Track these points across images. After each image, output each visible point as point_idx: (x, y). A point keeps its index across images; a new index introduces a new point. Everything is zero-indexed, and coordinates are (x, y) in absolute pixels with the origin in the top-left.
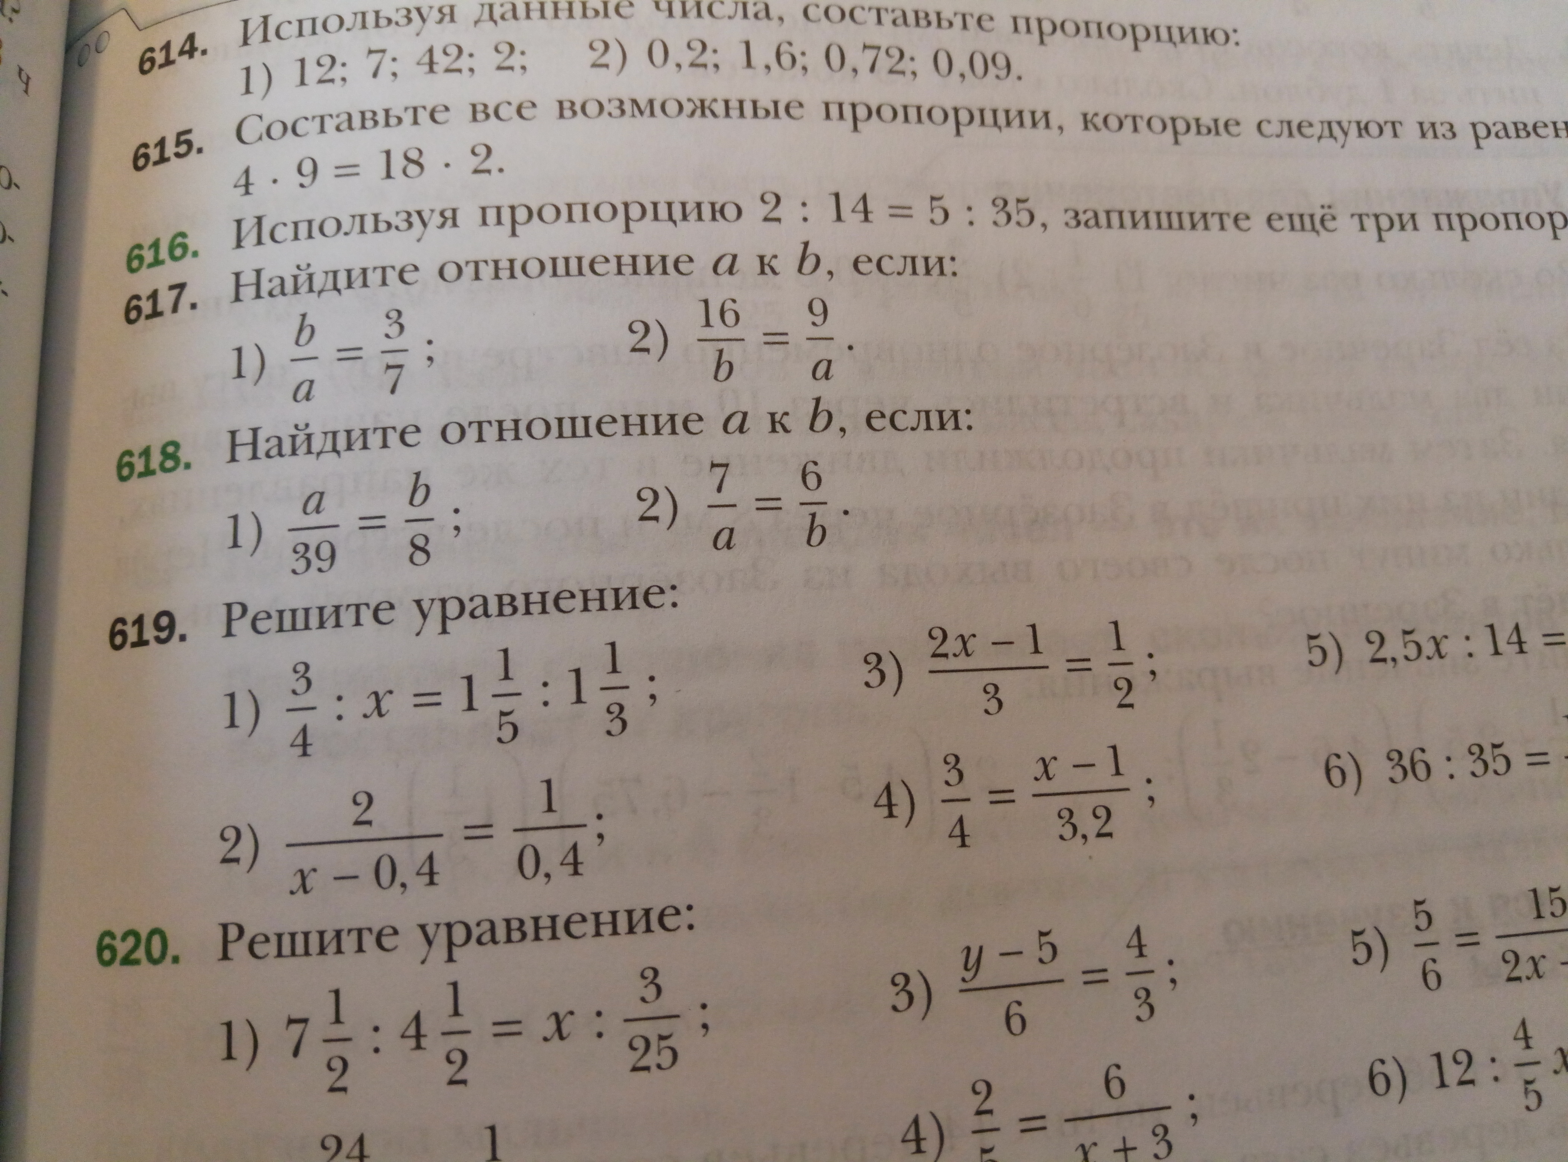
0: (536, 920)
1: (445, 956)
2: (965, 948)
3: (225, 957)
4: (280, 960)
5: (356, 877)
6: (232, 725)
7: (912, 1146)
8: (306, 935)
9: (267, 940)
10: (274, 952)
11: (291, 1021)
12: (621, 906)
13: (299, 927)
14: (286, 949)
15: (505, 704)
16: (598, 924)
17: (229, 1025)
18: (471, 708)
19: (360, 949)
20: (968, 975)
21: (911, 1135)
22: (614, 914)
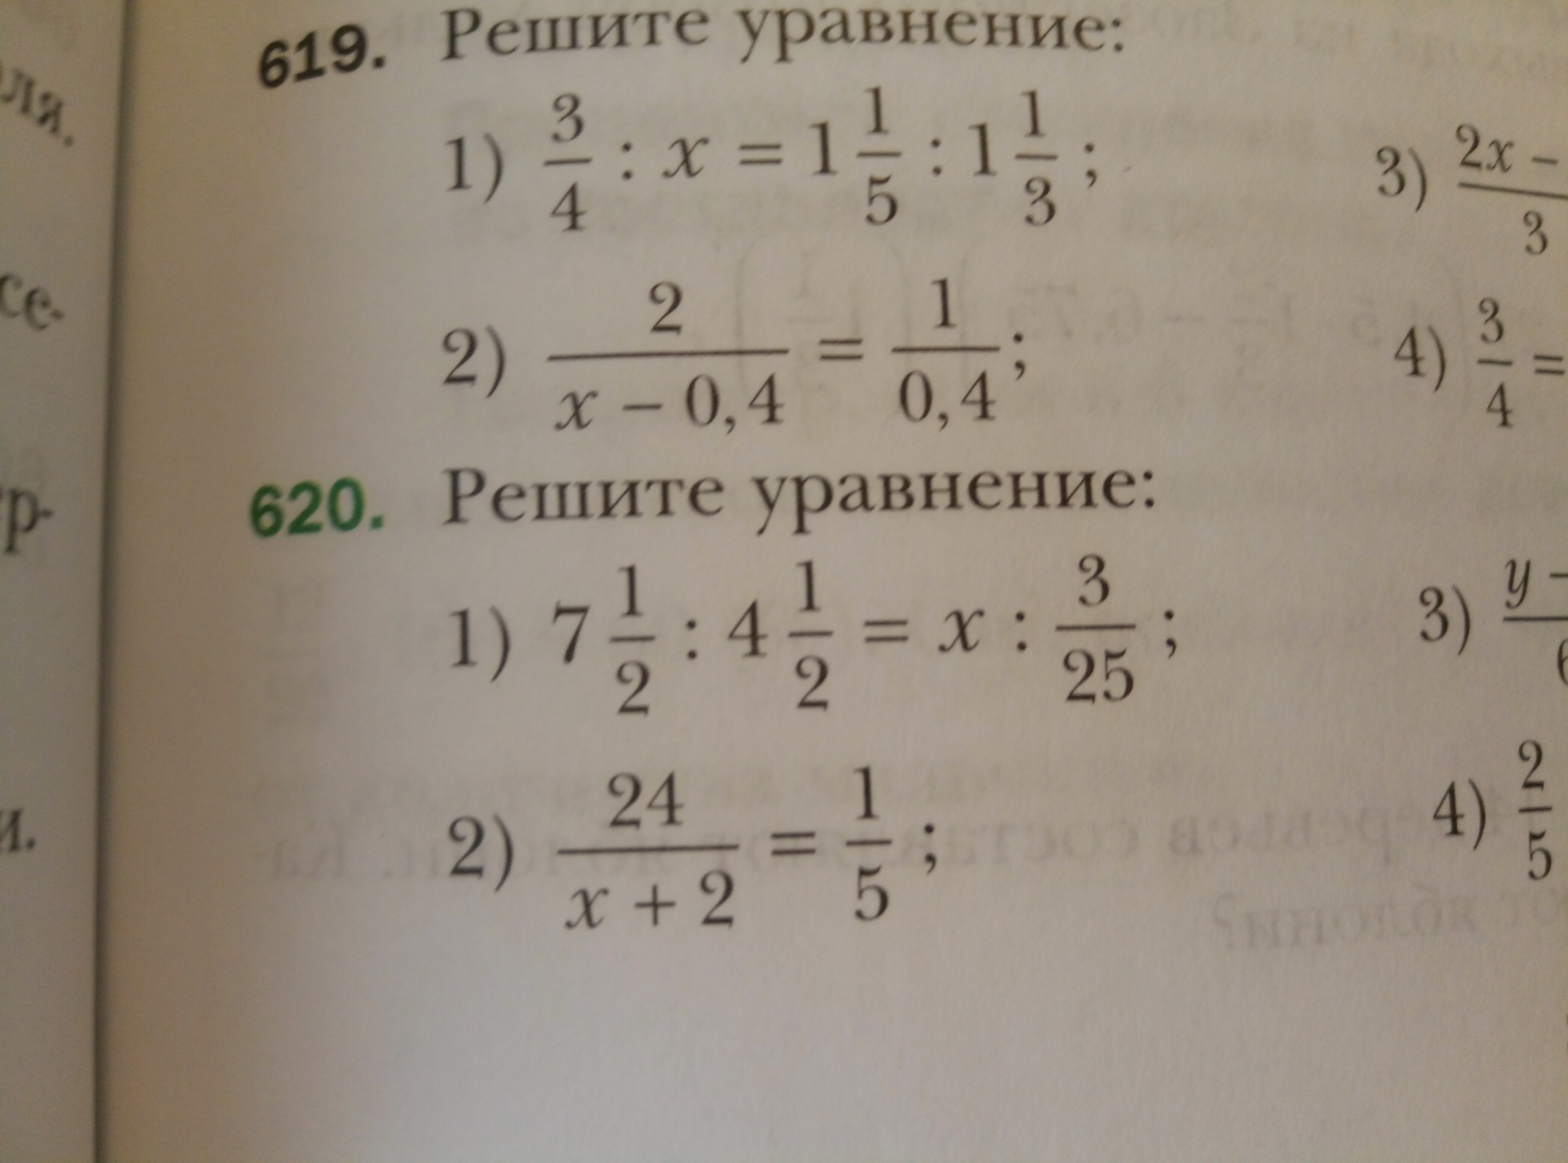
0: (928, 479)
1: (793, 524)
2: (1509, 563)
3: (455, 517)
4: (541, 523)
5: (657, 407)
6: (460, 184)
7: (1447, 825)
8: (583, 488)
9: (521, 494)
10: (533, 511)
11: (560, 612)
12: (1052, 467)
13: (573, 476)
14: (552, 507)
15: (878, 166)
16: (1017, 491)
17: (464, 616)
18: (825, 169)
19: (665, 510)
20: (1515, 599)
21: (1446, 810)
22: (1041, 478)
